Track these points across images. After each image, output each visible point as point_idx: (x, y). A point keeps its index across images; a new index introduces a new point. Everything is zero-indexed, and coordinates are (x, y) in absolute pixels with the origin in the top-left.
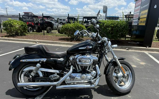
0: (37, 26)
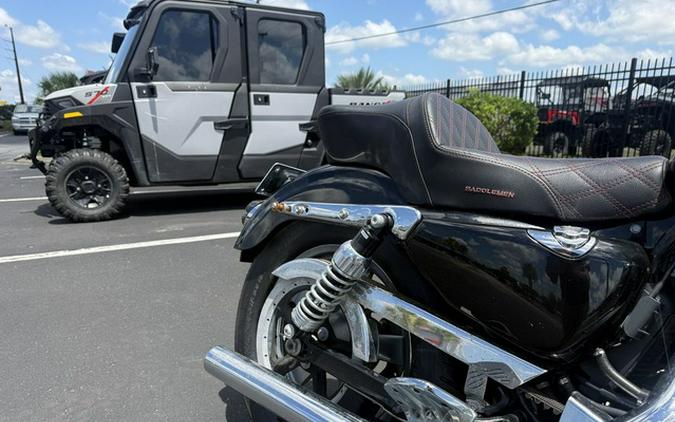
0: (597, 127)
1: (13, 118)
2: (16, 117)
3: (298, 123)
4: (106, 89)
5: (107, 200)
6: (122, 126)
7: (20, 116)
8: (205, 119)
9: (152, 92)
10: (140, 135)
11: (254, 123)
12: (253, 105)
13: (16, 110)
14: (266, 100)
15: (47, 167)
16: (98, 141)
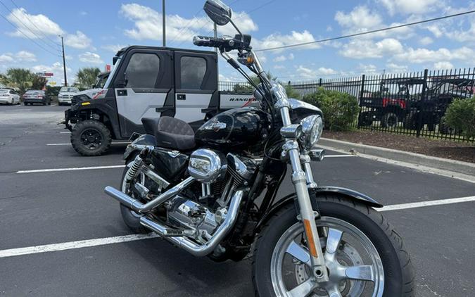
1: (59, 95)
2: (61, 94)
3: (200, 109)
4: (102, 92)
5: (100, 146)
6: (109, 109)
7: (63, 94)
8: (151, 106)
9: (125, 93)
10: (118, 115)
11: (177, 109)
12: (177, 100)
13: (62, 90)
14: (184, 97)
15: (73, 128)
16: (98, 116)
